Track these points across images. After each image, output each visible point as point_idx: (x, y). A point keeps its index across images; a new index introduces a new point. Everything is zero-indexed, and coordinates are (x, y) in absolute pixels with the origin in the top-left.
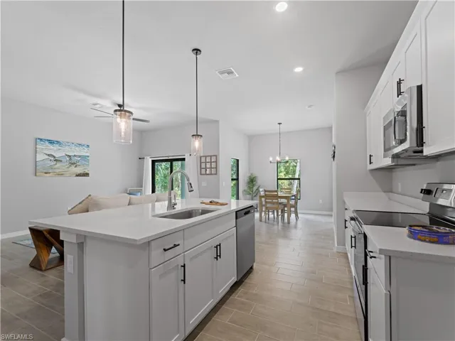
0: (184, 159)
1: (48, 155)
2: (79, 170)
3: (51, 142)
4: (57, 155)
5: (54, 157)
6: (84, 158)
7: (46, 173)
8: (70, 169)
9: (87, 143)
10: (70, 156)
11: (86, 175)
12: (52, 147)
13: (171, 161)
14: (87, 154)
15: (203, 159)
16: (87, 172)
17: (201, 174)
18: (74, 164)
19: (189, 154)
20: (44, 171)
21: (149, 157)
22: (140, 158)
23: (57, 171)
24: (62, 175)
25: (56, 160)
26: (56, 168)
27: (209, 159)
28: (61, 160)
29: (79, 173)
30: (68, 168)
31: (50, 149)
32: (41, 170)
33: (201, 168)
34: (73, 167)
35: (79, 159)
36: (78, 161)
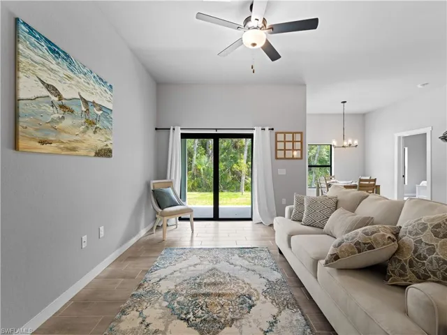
1: (48, 87)
3: (54, 50)
7: (43, 142)
8: (86, 136)
10: (86, 102)
11: (105, 153)
13: (216, 137)
15: (281, 137)
16: (110, 146)
17: (277, 158)
18: (92, 123)
19: (260, 128)
20: (40, 135)
21: (179, 128)
22: (156, 129)
23: (65, 137)
24: (74, 149)
25: (62, 107)
26: (63, 131)
27: (289, 137)
28: (74, 108)
29: (99, 148)
30: (84, 132)
31: (52, 70)
32: (30, 130)
33: (276, 150)
34: (90, 132)
35: (100, 113)
36: (98, 118)
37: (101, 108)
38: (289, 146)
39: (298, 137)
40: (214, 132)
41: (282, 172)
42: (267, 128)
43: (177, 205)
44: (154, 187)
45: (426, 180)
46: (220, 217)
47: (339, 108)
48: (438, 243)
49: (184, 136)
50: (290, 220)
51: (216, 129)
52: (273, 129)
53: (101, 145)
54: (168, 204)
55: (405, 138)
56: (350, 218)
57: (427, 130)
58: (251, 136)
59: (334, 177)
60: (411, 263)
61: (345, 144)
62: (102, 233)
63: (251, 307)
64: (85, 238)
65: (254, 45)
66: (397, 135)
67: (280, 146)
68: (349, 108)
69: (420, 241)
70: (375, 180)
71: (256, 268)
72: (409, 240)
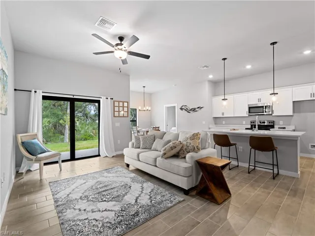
15: (116, 104)
17: (114, 116)
19: (105, 97)
21: (41, 91)
22: (15, 90)
27: (121, 104)
33: (114, 111)
38: (121, 109)
39: (126, 104)
40: (72, 97)
41: (117, 124)
42: (109, 98)
43: (45, 152)
44: (21, 139)
45: (175, 127)
46: (76, 158)
47: (142, 90)
48: (191, 142)
49: (44, 98)
50: (134, 149)
51: (73, 95)
52: (112, 99)
54: (39, 152)
55: (168, 107)
56: (162, 142)
57: (176, 105)
58: (99, 102)
59: (138, 127)
60: (186, 149)
61: (145, 109)
63: (130, 187)
65: (121, 58)
66: (165, 106)
67: (117, 109)
68: (146, 90)
69: (187, 143)
70: (159, 127)
71: (121, 175)
72: (185, 143)
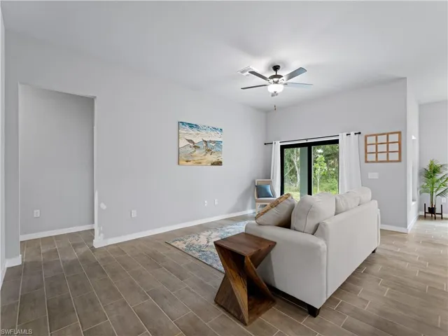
0: (336, 142)
1: (189, 141)
2: (214, 158)
3: (191, 126)
4: (196, 141)
5: (194, 143)
6: (218, 143)
7: (187, 161)
8: (206, 157)
9: (220, 127)
10: (206, 142)
11: (219, 163)
12: (191, 132)
13: (309, 146)
14: (220, 140)
15: (371, 140)
16: (220, 160)
17: (367, 162)
18: (210, 150)
19: (345, 134)
20: (186, 159)
21: (279, 141)
22: (265, 144)
23: (196, 159)
24: (200, 163)
25: (195, 147)
26: (195, 156)
28: (199, 146)
29: (214, 161)
30: (205, 155)
31: (190, 134)
32: (183, 157)
33: (366, 153)
34: (209, 154)
35: (213, 145)
36: (213, 147)
37: (214, 142)
38: (382, 148)
39: (394, 137)
41: (374, 176)
42: (352, 133)
43: (271, 197)
44: (258, 184)
49: (282, 147)
52: (360, 133)
53: (215, 160)
62: (216, 203)
64: (206, 202)
67: (371, 149)
